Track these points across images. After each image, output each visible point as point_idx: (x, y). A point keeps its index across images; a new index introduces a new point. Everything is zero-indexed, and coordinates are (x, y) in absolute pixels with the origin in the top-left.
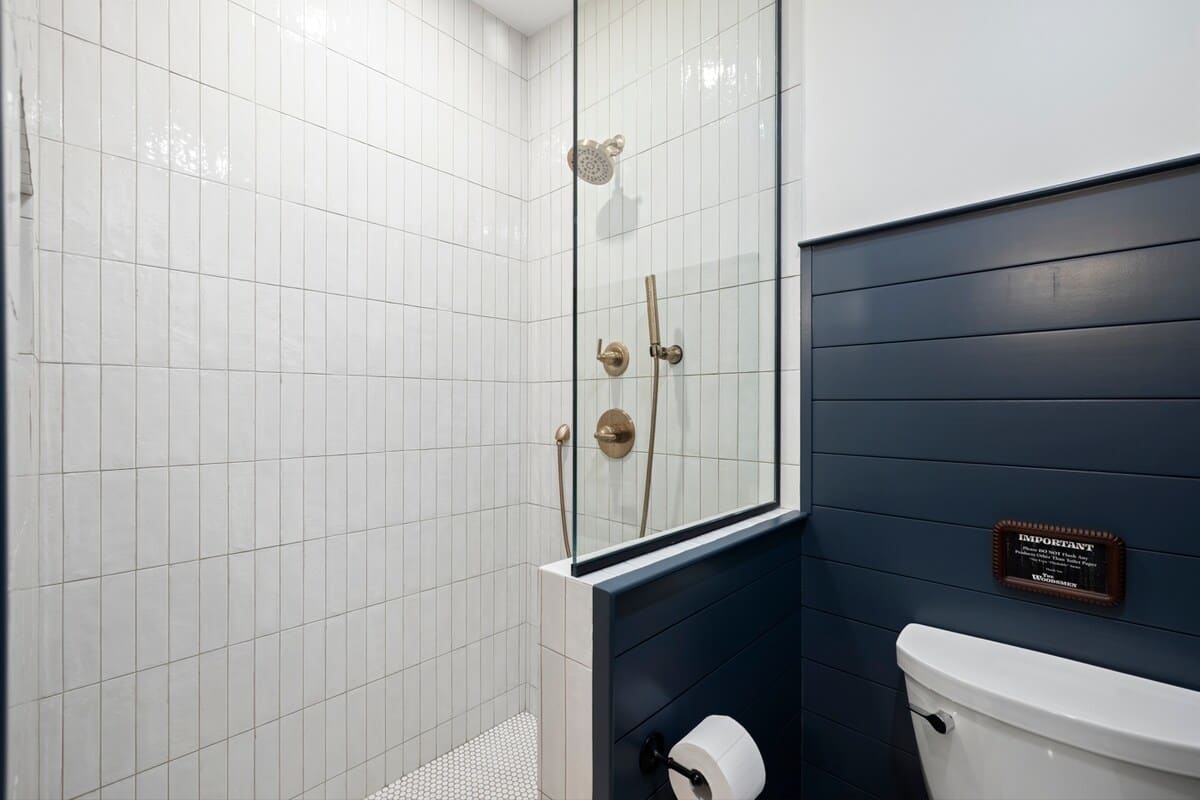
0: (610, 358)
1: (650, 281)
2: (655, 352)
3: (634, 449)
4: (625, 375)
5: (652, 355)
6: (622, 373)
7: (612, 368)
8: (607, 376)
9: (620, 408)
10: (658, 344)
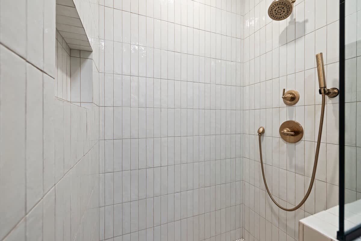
0: (289, 97)
1: (320, 57)
2: (323, 91)
3: (303, 139)
4: (296, 105)
5: (320, 93)
6: (295, 104)
7: (289, 102)
8: (285, 105)
9: (294, 120)
10: (325, 87)
